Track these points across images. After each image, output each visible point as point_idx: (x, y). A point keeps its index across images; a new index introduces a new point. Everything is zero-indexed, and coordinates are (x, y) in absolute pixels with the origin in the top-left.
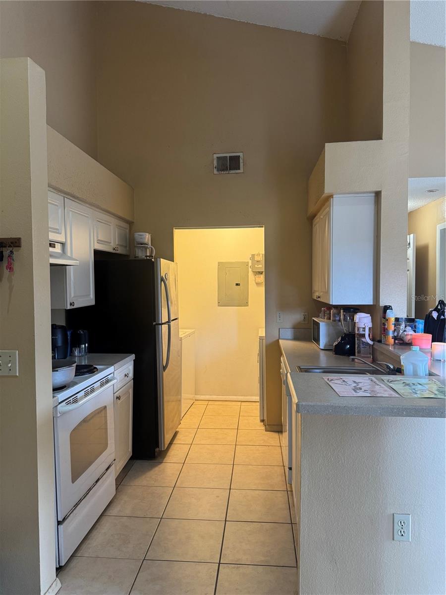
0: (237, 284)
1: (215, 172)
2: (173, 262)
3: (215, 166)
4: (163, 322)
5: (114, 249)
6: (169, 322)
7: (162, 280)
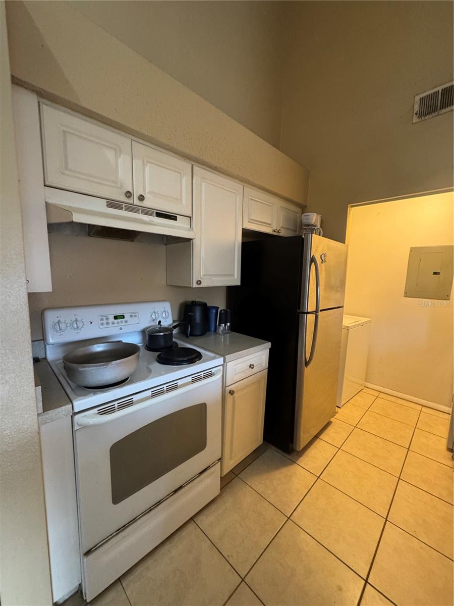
0: (435, 273)
1: (415, 120)
2: (344, 243)
3: (415, 112)
4: (309, 311)
5: (275, 231)
6: (316, 312)
7: (313, 260)
